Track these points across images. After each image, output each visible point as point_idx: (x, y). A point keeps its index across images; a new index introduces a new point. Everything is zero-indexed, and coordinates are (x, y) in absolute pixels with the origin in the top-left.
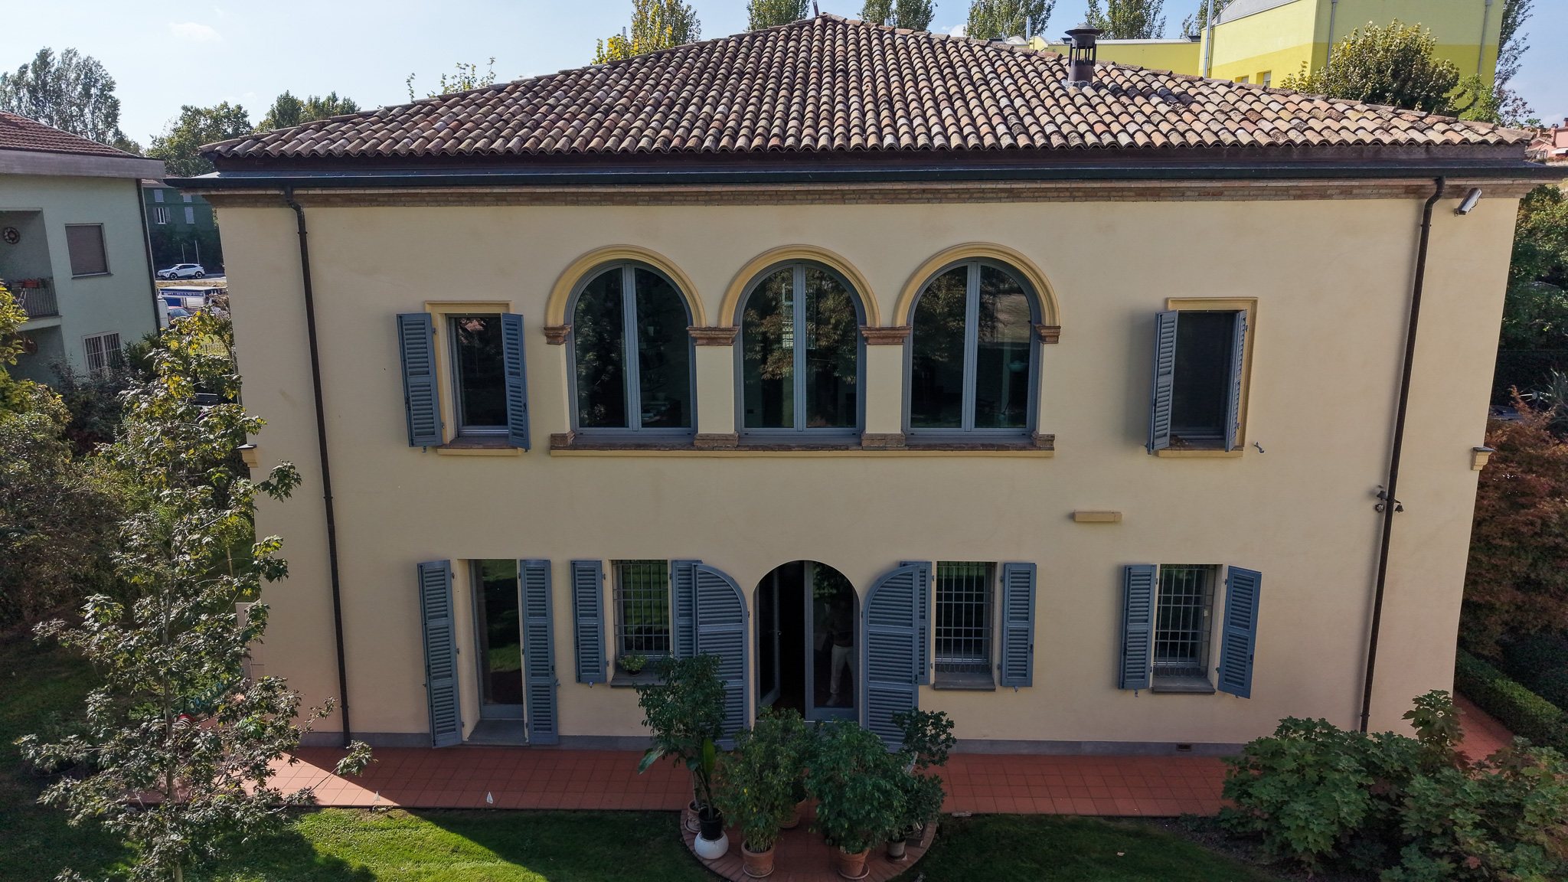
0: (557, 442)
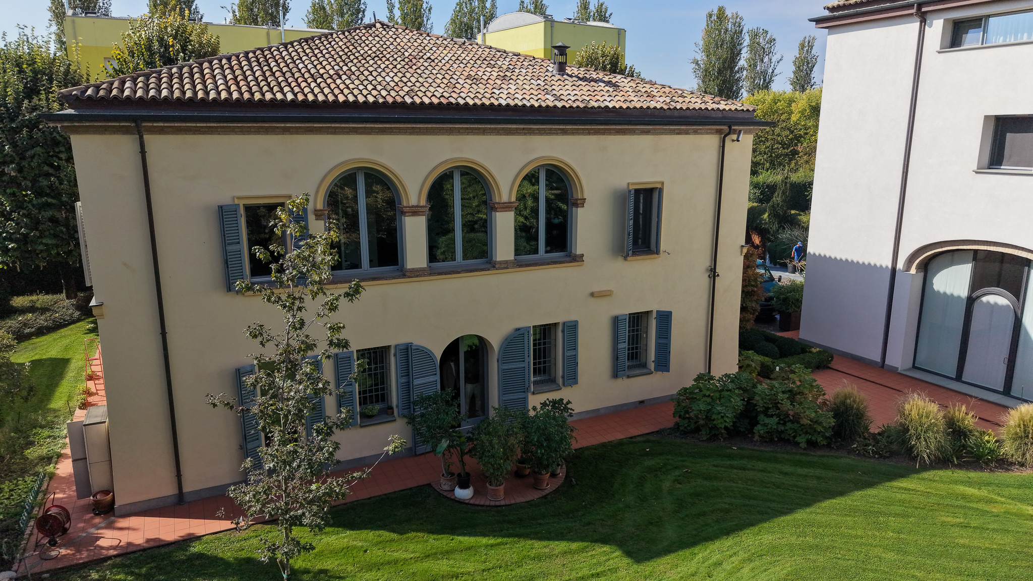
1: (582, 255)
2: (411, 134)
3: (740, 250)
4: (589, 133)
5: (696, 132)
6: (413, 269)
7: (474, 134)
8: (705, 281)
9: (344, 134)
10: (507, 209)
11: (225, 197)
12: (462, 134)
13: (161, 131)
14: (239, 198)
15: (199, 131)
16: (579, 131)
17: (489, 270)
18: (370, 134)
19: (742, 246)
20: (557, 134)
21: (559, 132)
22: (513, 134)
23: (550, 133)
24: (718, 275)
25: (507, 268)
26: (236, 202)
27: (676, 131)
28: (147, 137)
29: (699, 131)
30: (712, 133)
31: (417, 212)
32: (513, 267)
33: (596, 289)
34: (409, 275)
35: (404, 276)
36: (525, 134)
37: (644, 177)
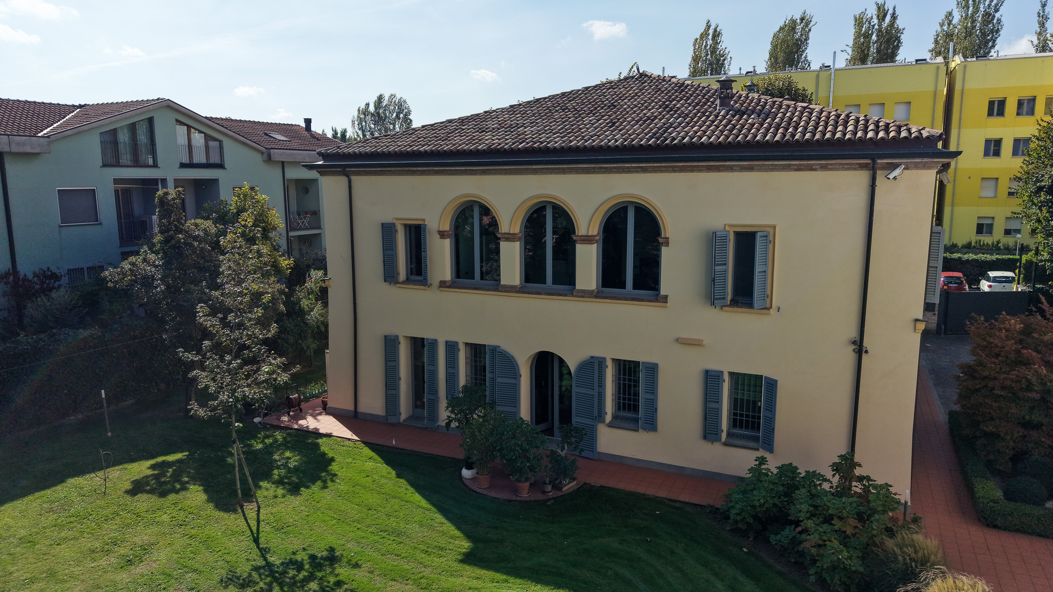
0: (443, 284)
1: (666, 297)
2: (505, 174)
3: (912, 325)
4: (674, 170)
5: (824, 168)
6: (504, 285)
7: (557, 173)
8: (849, 355)
9: (458, 175)
10: (587, 242)
11: (388, 219)
12: (545, 173)
13: (359, 174)
14: (397, 219)
15: (377, 173)
16: (662, 169)
17: (566, 296)
18: (475, 174)
19: (917, 320)
20: (638, 172)
21: (639, 170)
22: (593, 173)
23: (629, 171)
24: (866, 352)
25: (583, 297)
26: (395, 221)
27: (794, 167)
28: (353, 178)
29: (829, 167)
30: (855, 169)
31: (508, 238)
32: (589, 297)
33: (685, 335)
34: (500, 289)
35: (497, 290)
36: (604, 173)
37: (747, 219)
